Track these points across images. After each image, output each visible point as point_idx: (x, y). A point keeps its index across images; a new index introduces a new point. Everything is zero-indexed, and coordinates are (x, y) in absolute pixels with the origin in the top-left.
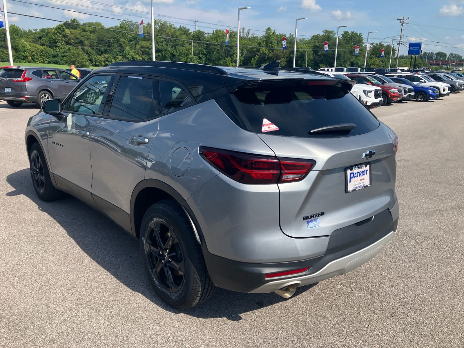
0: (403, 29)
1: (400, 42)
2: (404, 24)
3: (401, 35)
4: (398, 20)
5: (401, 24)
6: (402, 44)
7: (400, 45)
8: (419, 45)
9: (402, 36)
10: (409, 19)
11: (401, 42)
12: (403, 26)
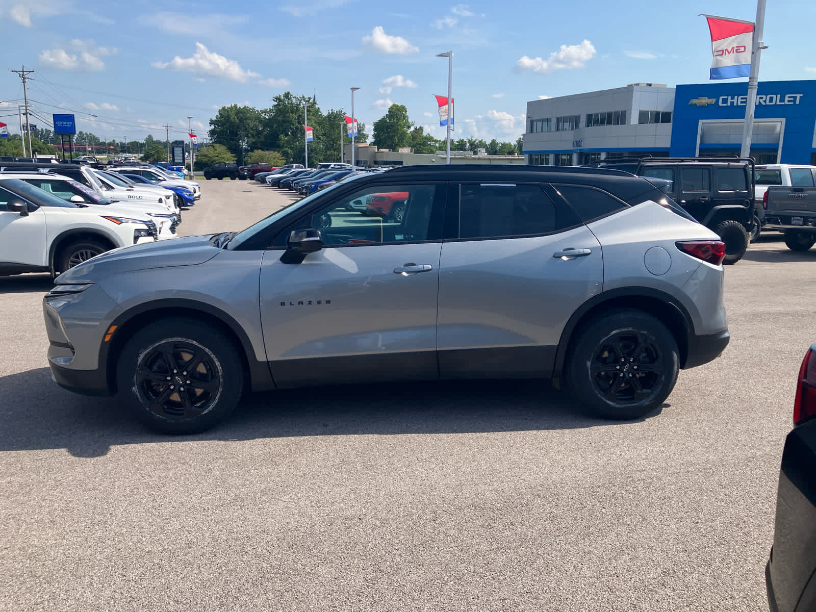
0: (26, 88)
1: (26, 110)
2: (26, 80)
3: (25, 99)
4: (12, 71)
5: (21, 80)
6: (30, 114)
7: (28, 117)
8: (70, 118)
9: (27, 100)
10: (33, 72)
11: (28, 111)
12: (26, 84)
